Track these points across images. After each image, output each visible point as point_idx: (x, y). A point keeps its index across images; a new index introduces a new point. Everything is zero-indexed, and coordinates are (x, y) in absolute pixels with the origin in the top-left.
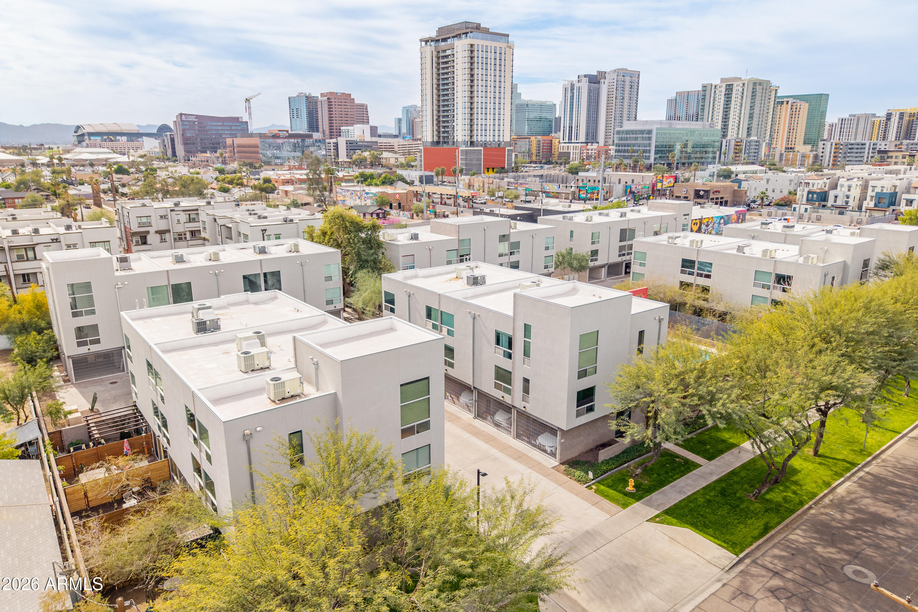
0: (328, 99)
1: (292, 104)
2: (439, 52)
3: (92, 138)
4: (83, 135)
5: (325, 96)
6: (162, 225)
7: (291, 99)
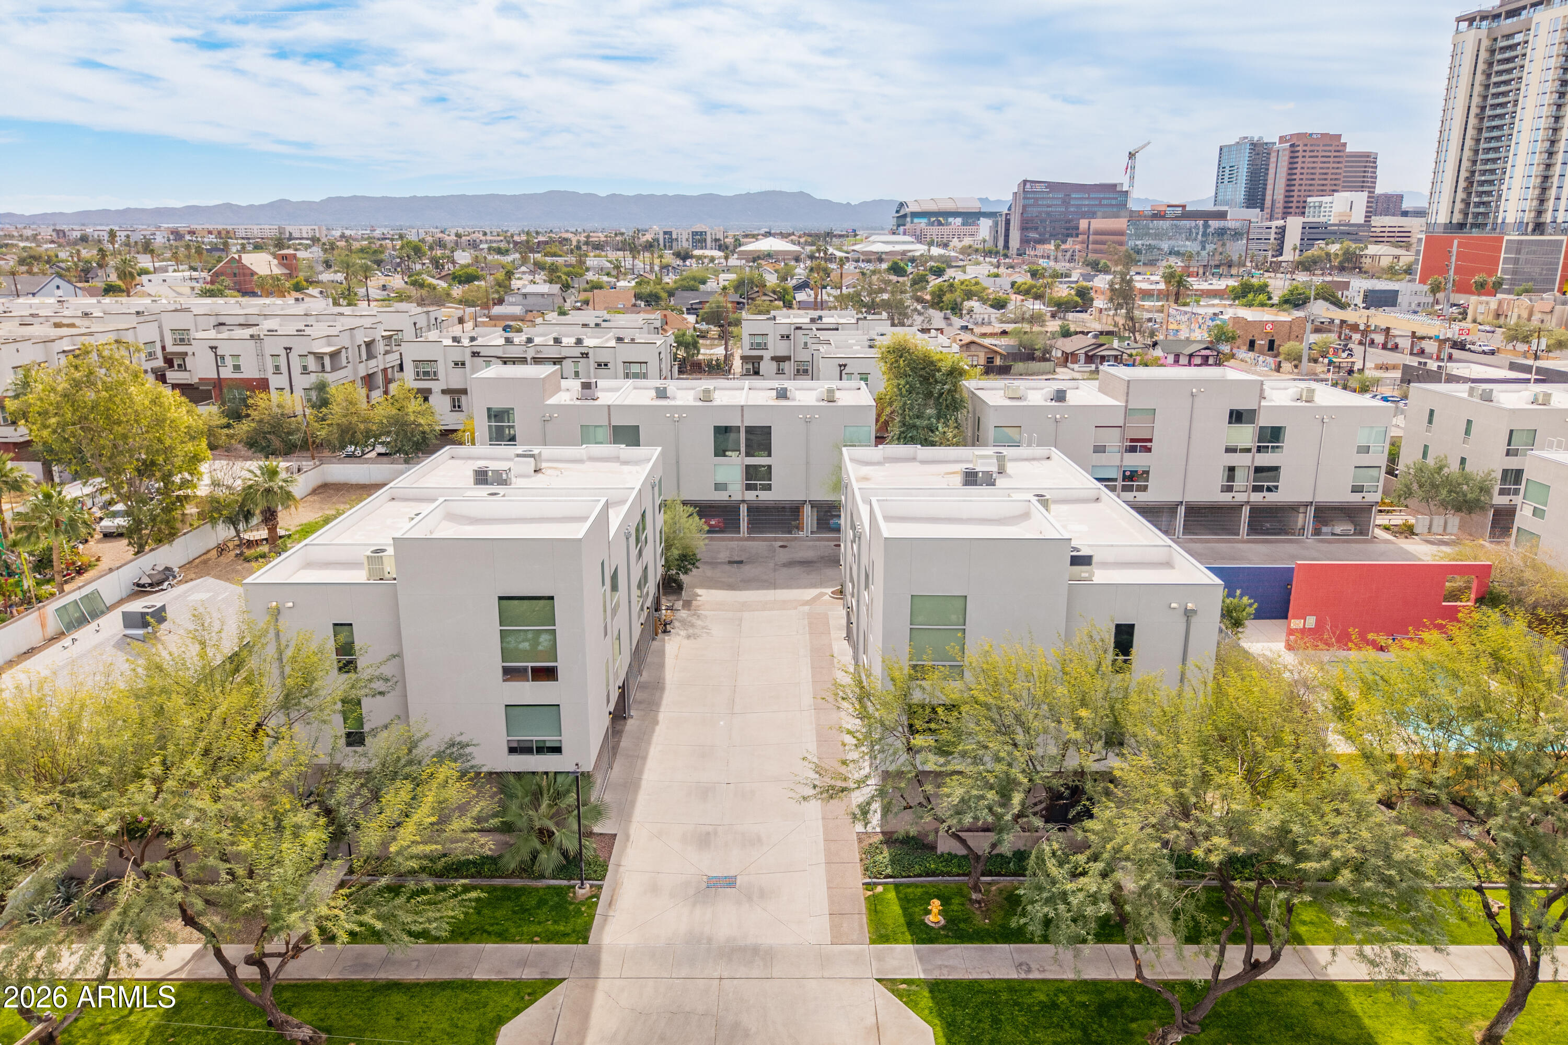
0: (1292, 146)
1: (1224, 157)
2: (1495, 40)
3: (916, 220)
4: (905, 216)
5: (1286, 141)
6: (782, 349)
7: (1224, 150)
